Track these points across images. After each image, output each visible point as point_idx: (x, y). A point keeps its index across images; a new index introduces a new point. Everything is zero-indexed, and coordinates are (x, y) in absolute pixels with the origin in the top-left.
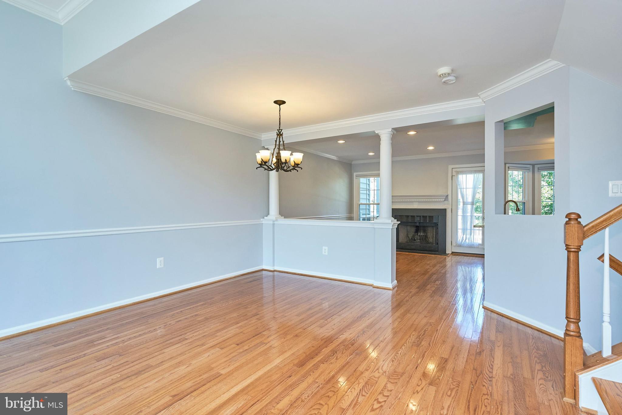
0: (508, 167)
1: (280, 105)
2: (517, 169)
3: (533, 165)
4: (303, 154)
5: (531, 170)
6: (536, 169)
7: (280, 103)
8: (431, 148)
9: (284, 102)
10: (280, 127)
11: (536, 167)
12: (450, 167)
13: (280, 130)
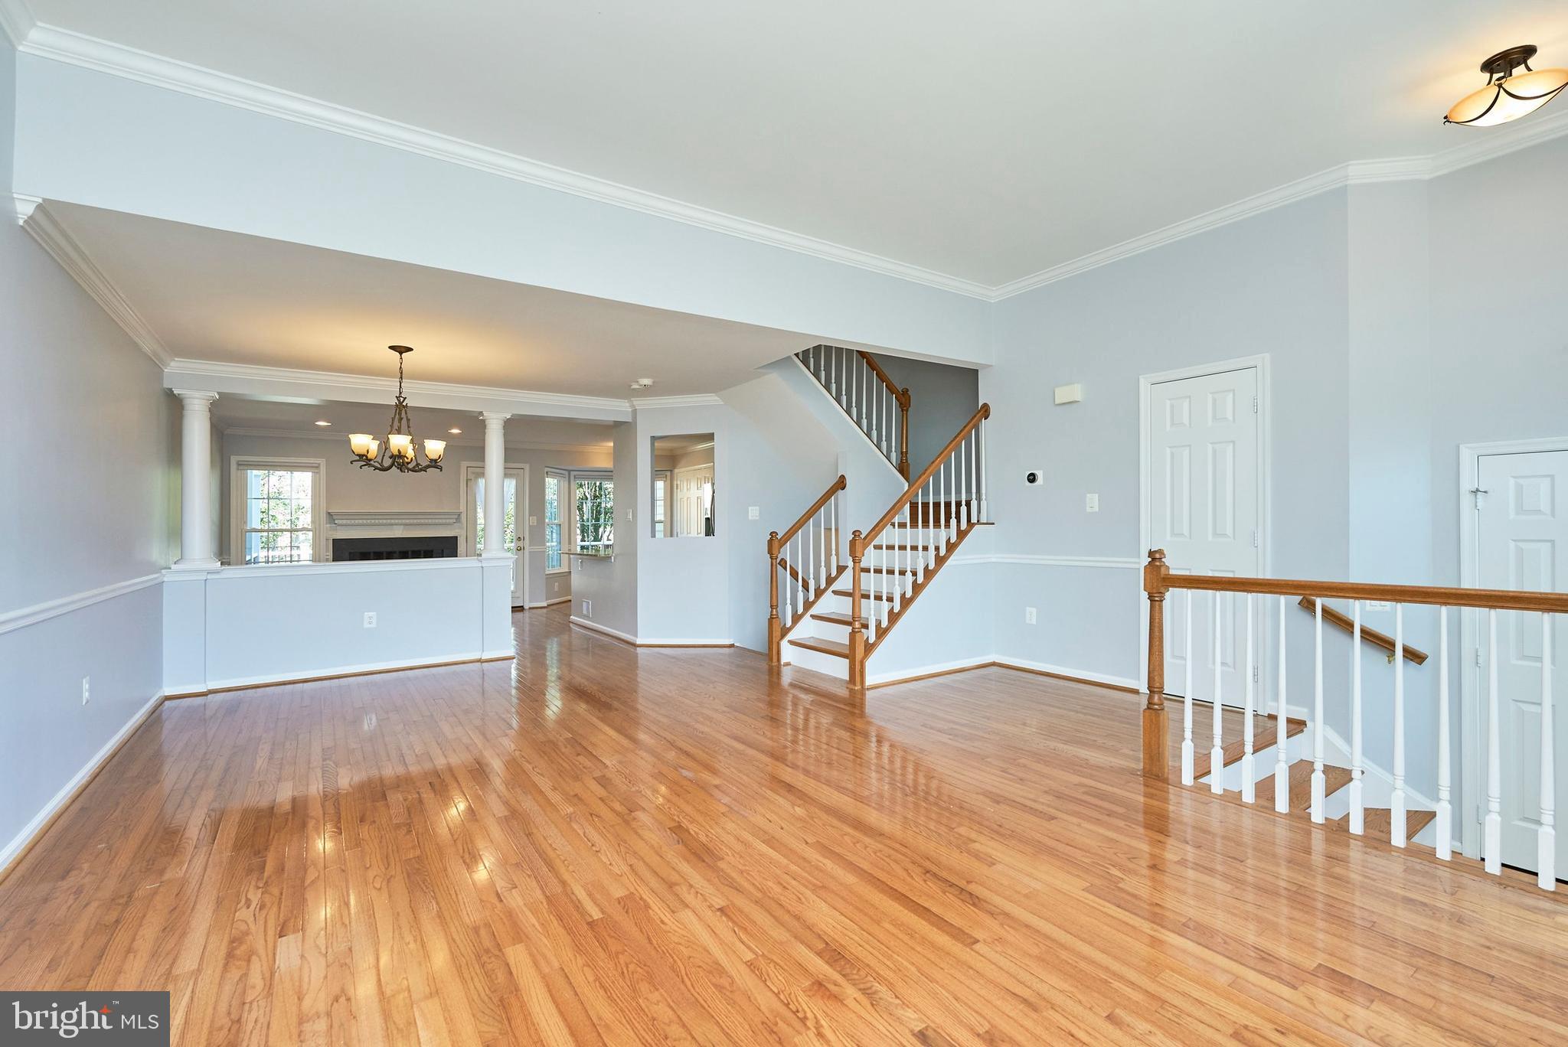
0: (547, 473)
1: (401, 353)
2: (554, 475)
3: (569, 471)
4: (445, 443)
5: (567, 477)
6: (572, 478)
7: (401, 350)
8: (455, 431)
9: (410, 349)
10: (400, 393)
11: (572, 473)
12: (464, 464)
13: (402, 399)
